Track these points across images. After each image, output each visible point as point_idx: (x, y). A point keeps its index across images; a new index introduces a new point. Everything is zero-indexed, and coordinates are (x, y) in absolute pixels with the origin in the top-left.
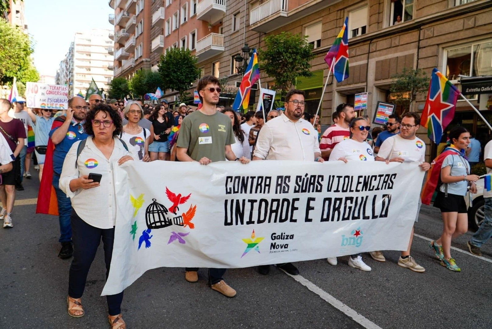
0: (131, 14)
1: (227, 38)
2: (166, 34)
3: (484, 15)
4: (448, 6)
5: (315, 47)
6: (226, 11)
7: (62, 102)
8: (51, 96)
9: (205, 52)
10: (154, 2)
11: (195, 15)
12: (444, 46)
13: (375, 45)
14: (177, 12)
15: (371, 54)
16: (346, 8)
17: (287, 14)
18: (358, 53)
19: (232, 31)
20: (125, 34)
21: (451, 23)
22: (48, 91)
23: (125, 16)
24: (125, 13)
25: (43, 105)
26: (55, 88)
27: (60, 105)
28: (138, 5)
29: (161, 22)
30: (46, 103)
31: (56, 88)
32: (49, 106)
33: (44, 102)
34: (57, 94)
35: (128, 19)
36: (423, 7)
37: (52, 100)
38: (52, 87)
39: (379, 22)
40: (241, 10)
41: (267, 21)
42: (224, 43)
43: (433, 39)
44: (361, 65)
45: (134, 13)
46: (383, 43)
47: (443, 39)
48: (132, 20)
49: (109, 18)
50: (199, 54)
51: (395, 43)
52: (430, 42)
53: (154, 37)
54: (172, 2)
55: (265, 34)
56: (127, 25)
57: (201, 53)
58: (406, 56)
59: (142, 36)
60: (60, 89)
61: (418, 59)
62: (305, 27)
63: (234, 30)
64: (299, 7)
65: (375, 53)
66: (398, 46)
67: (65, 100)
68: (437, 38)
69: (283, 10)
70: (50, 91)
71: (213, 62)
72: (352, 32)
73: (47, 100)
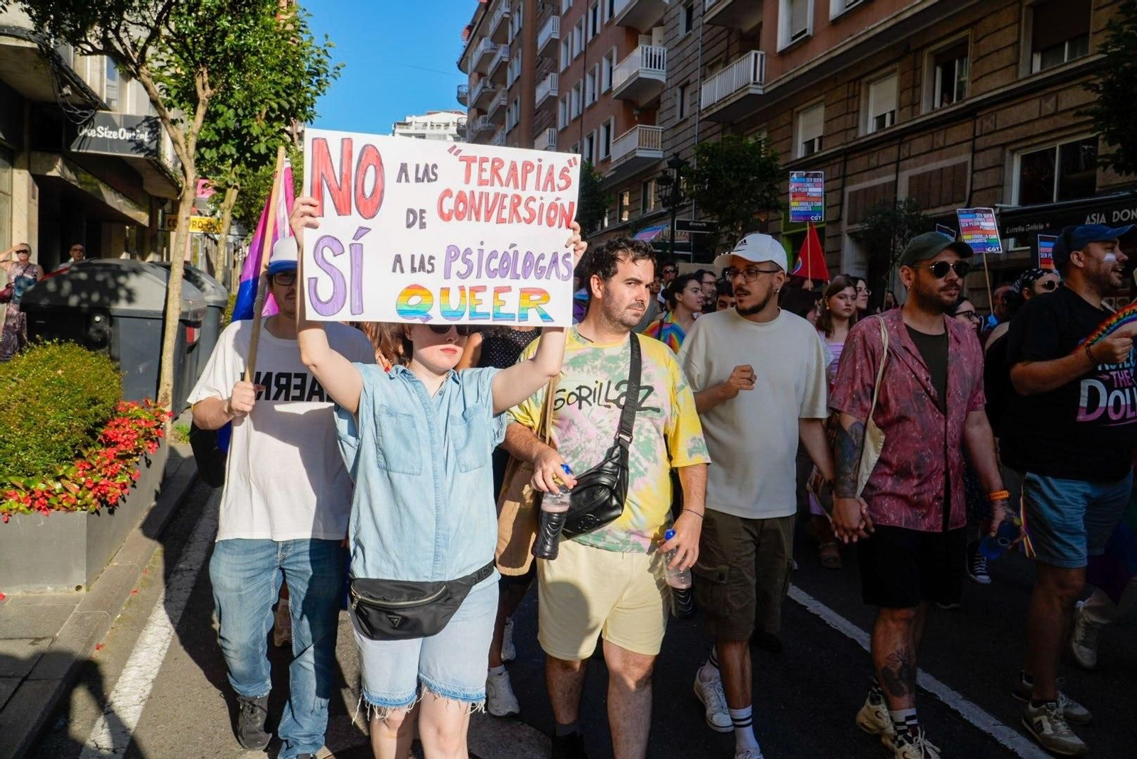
0: (498, 86)
1: (667, 132)
2: (561, 126)
3: (1069, 91)
4: (1017, 75)
5: (816, 150)
6: (667, 80)
7: (541, 272)
8: (468, 233)
9: (627, 162)
10: (541, 62)
11: (610, 91)
12: (1013, 147)
13: (907, 146)
14: (579, 83)
15: (901, 164)
16: (864, 76)
17: (764, 89)
18: (882, 162)
19: (678, 119)
20: (487, 125)
21: (1022, 106)
22: (448, 193)
23: (487, 90)
24: (488, 84)
25: (415, 300)
26: (495, 171)
27: (524, 292)
28: (510, 67)
29: (551, 102)
30: (432, 282)
31: (504, 173)
32: (454, 302)
33: (420, 278)
34: (506, 214)
35: (493, 95)
36: (981, 77)
37: (474, 258)
38: (475, 167)
39: (915, 104)
40: (692, 79)
41: (728, 103)
42: (662, 142)
43: (996, 135)
44: (885, 184)
45: (505, 83)
46: (920, 144)
47: (1012, 135)
48: (500, 99)
49: (459, 92)
50: (615, 166)
51: (937, 143)
52: (990, 140)
53: (539, 131)
54: (572, 63)
55: (732, 125)
56: (491, 107)
57: (619, 164)
58: (954, 167)
59: (516, 132)
60: (532, 177)
61: (973, 172)
62: (798, 113)
63: (681, 116)
64: (782, 76)
65: (907, 161)
66: (943, 148)
67: (554, 261)
68: (1001, 134)
69: (754, 83)
70: (461, 198)
71: (643, 181)
72: (875, 121)
73: (439, 264)
